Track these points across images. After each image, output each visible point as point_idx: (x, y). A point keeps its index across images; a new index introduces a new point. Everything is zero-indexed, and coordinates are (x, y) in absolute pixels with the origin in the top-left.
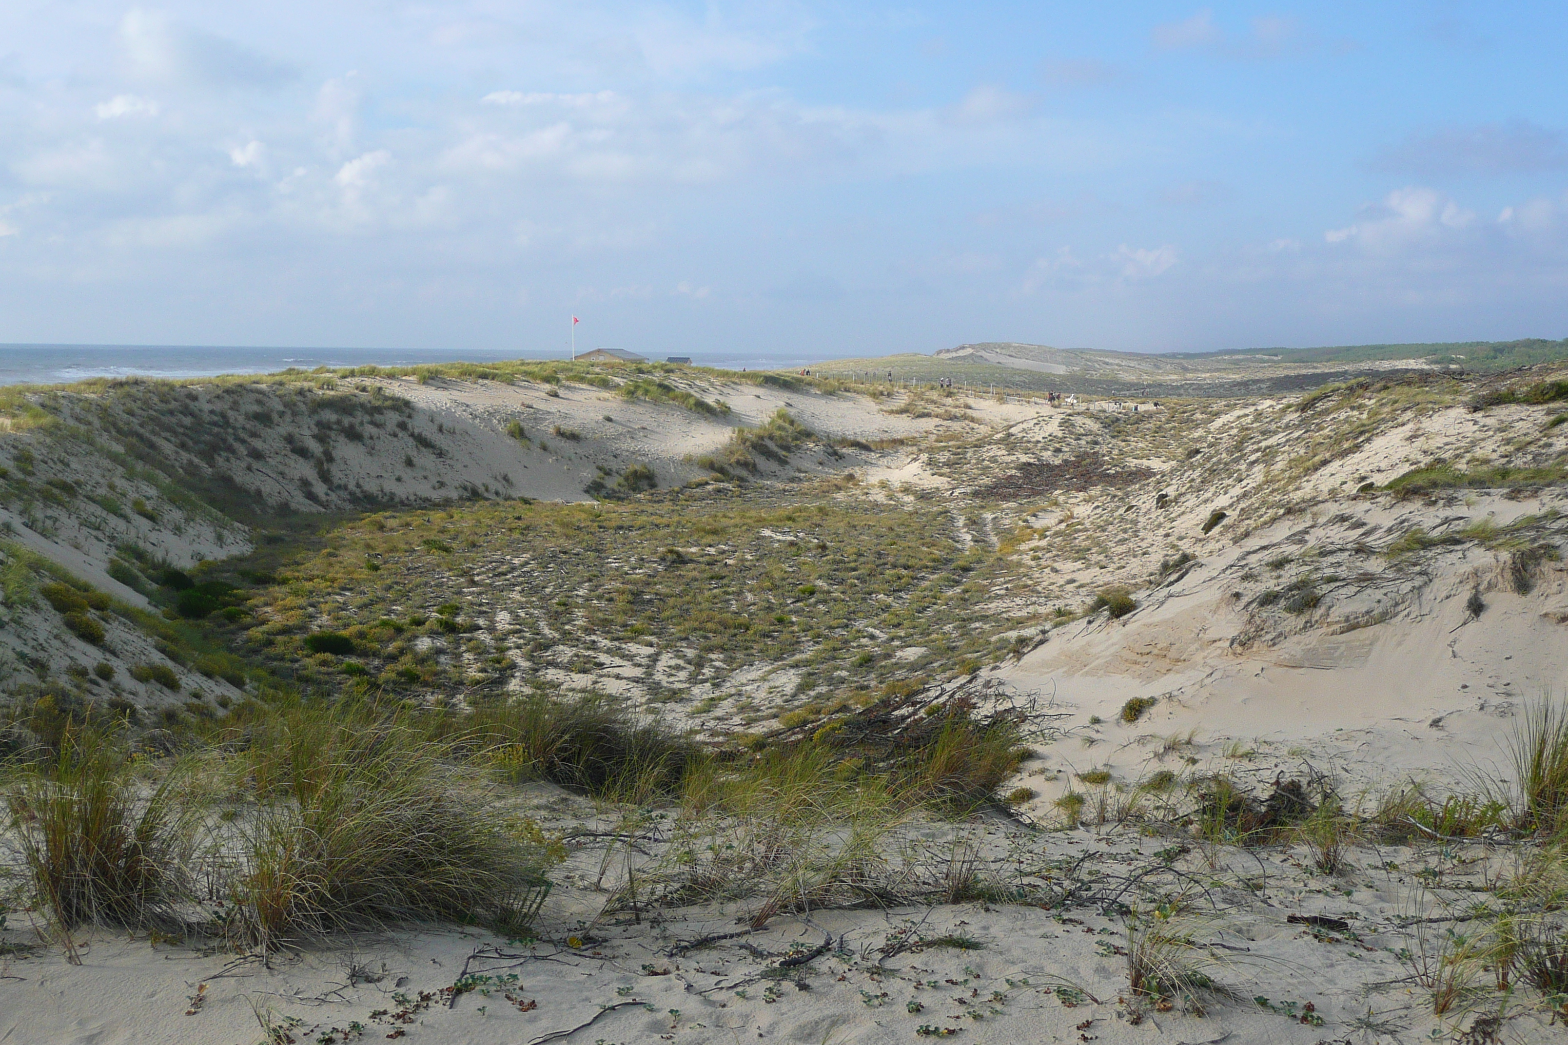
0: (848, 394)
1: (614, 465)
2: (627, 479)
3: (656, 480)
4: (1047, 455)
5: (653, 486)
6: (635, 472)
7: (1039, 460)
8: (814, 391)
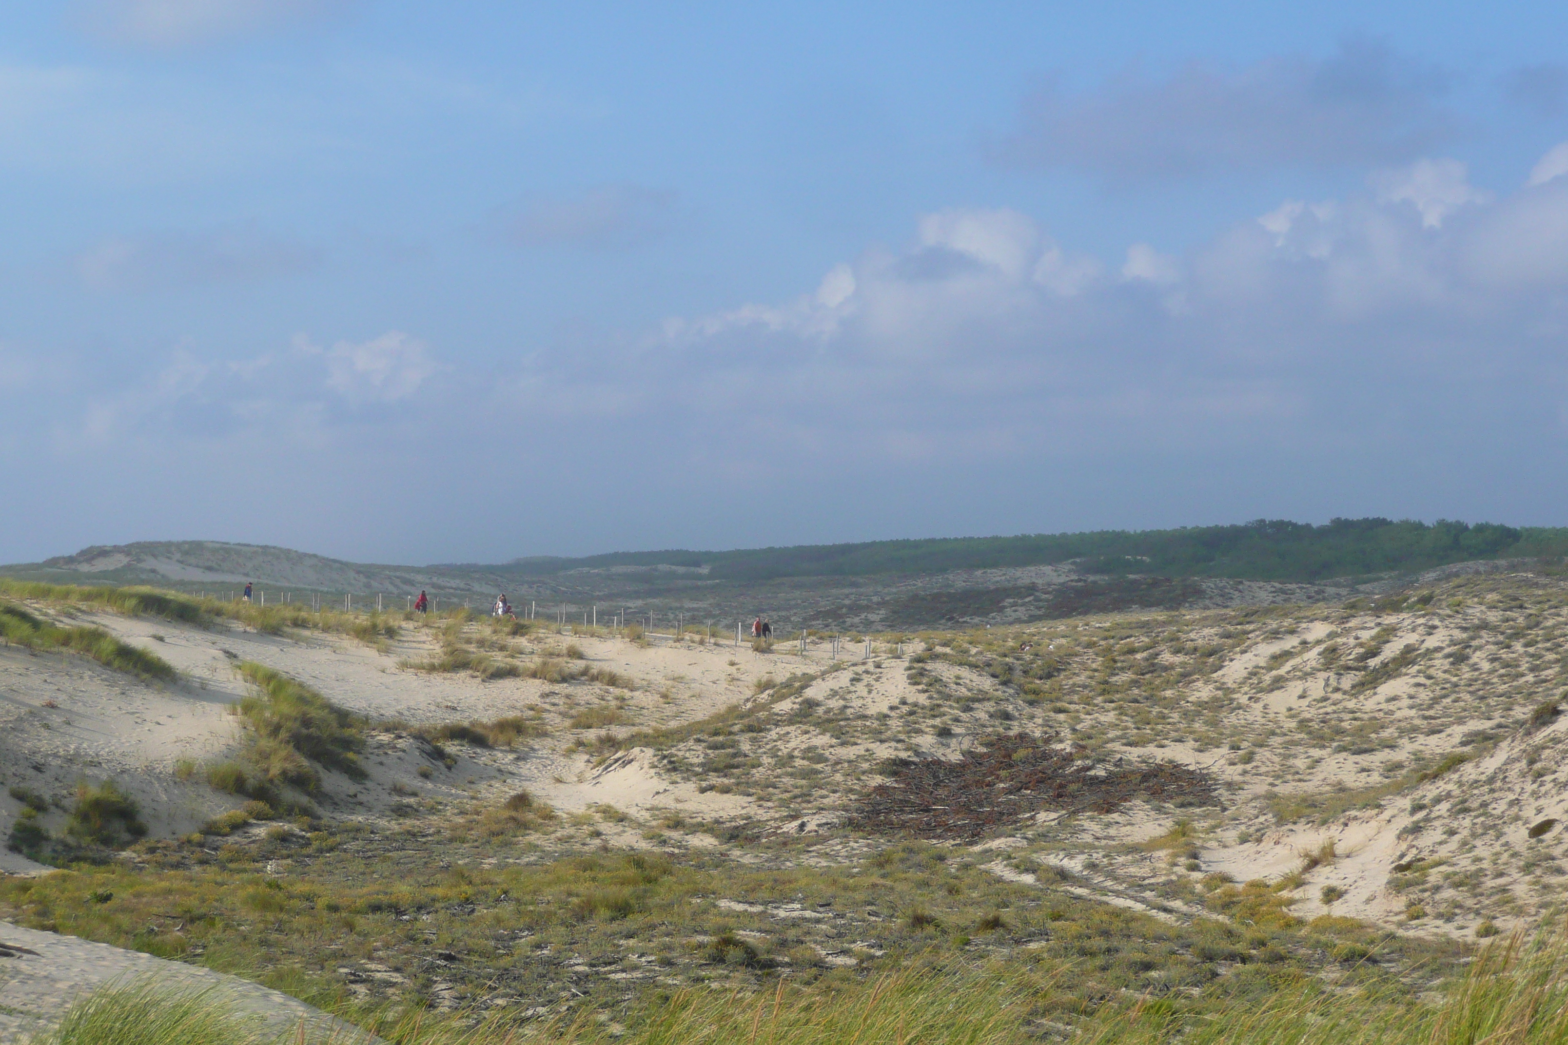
0: (307, 633)
1: (44, 789)
2: (84, 817)
3: (144, 818)
4: (927, 741)
5: (139, 832)
6: (97, 804)
7: (917, 754)
8: (238, 626)
